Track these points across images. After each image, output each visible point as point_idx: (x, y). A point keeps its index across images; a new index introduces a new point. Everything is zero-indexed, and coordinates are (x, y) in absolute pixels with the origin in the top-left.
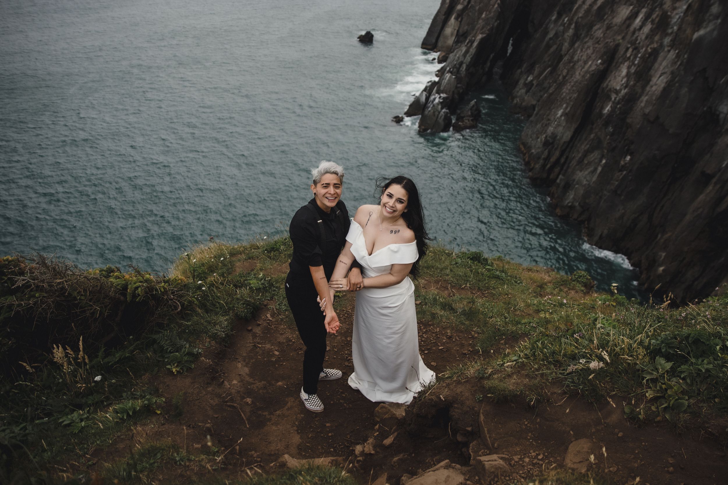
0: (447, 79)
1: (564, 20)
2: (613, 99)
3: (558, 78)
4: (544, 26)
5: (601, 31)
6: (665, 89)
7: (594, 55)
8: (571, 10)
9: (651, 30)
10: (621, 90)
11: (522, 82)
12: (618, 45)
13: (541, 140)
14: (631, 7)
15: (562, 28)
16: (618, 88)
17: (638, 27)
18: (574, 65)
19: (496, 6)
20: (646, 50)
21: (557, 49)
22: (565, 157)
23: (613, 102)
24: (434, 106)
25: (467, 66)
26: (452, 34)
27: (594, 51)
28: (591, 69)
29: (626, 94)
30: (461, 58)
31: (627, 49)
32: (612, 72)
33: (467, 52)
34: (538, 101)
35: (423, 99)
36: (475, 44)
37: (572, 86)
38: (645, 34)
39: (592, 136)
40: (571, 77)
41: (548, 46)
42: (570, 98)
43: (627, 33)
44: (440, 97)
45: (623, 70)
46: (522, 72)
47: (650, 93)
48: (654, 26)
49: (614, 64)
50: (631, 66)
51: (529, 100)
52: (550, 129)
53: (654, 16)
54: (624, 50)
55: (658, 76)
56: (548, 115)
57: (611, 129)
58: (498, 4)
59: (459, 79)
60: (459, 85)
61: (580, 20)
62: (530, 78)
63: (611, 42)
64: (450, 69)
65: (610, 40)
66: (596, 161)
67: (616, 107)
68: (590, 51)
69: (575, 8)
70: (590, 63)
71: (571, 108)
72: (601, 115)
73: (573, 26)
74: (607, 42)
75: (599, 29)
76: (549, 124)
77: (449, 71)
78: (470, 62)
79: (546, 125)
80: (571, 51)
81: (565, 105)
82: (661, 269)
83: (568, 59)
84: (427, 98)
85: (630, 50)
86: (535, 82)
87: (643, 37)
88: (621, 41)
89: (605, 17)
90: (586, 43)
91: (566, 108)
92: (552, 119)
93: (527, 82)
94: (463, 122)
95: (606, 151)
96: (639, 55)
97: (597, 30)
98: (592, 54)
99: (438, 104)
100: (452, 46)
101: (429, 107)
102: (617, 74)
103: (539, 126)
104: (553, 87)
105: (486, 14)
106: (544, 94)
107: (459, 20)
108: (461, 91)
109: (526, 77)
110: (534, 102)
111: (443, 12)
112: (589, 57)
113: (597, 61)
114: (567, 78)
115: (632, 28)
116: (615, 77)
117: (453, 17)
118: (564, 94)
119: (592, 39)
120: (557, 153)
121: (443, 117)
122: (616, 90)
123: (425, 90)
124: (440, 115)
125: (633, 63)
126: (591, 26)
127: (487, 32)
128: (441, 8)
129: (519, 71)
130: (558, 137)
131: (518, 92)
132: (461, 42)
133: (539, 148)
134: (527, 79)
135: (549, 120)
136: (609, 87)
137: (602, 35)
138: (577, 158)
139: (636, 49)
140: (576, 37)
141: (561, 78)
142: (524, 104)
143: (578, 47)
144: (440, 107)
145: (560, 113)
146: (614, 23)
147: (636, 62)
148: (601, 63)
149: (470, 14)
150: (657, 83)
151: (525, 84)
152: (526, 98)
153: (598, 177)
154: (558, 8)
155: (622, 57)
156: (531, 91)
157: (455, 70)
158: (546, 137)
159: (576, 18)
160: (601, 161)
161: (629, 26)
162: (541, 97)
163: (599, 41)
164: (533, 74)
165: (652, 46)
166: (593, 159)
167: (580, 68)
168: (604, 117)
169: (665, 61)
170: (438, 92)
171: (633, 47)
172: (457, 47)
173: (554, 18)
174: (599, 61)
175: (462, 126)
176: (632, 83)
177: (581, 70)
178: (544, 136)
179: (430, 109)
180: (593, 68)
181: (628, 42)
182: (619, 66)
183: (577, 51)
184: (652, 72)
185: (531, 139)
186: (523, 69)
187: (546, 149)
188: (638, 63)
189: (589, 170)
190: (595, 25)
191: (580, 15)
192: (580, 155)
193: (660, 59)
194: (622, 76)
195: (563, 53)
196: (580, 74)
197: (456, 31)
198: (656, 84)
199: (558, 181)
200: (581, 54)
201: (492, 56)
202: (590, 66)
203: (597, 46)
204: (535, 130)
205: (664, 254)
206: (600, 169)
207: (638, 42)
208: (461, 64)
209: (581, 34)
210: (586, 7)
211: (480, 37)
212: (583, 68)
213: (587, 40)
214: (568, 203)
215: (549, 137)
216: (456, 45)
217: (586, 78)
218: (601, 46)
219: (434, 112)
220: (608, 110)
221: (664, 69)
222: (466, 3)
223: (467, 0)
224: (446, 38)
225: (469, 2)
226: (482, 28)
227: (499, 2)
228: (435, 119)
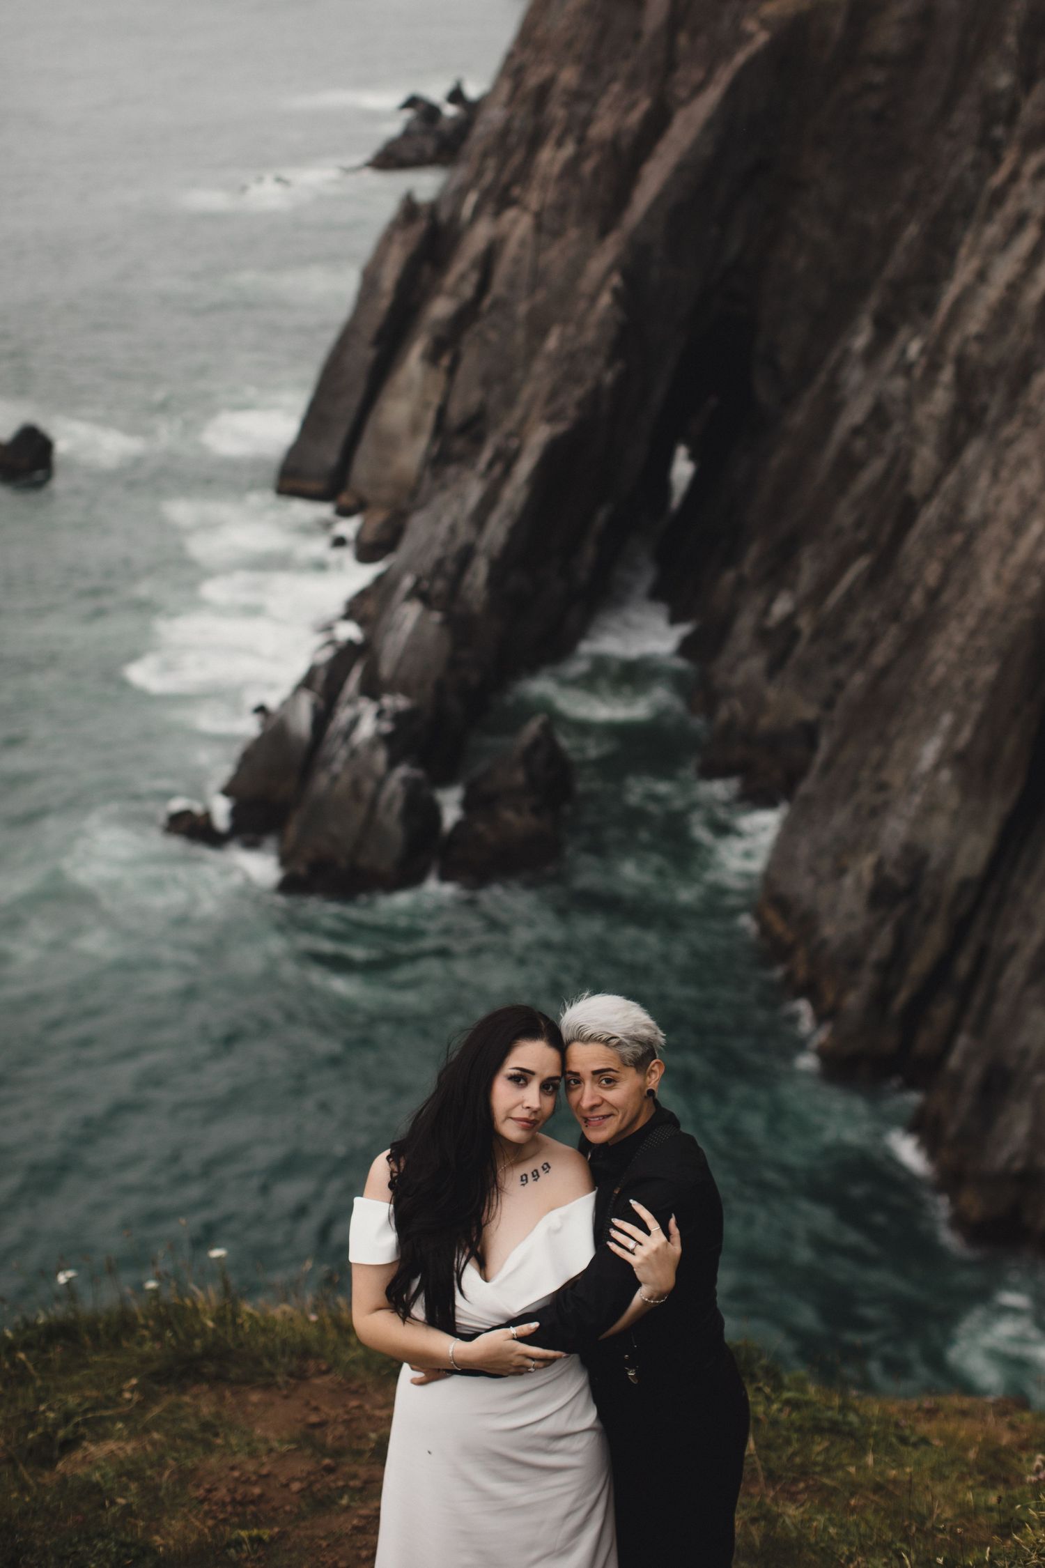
0: (407, 626)
1: (904, 352)
3: (907, 598)
8: (929, 307)
11: (745, 623)
13: (859, 880)
15: (901, 383)
18: (968, 541)
19: (605, 299)
21: (887, 474)
22: (971, 949)
24: (353, 753)
25: (494, 564)
26: (415, 428)
30: (462, 529)
33: (488, 503)
34: (828, 704)
35: (302, 719)
36: (525, 467)
37: (973, 634)
40: (964, 593)
41: (848, 465)
42: (969, 684)
44: (380, 714)
46: (741, 583)
51: (788, 703)
52: (896, 829)
56: (878, 767)
58: (613, 291)
59: (459, 628)
60: (463, 654)
61: (975, 346)
62: (782, 606)
64: (417, 582)
71: (978, 728)
73: (947, 376)
76: (885, 803)
77: (418, 593)
78: (507, 549)
79: (873, 812)
80: (951, 480)
81: (947, 720)
83: (940, 518)
84: (322, 718)
86: (805, 623)
90: (1009, 443)
91: (955, 729)
92: (898, 781)
93: (770, 622)
94: (490, 820)
99: (372, 744)
100: (420, 479)
101: (330, 762)
103: (841, 817)
104: (889, 640)
105: (563, 340)
106: (851, 674)
107: (445, 361)
109: (761, 604)
110: (809, 712)
111: (369, 331)
114: (945, 599)
117: (418, 348)
118: (941, 668)
120: (935, 937)
121: (398, 803)
123: (307, 682)
124: (386, 794)
126: (1020, 376)
127: (574, 412)
128: (357, 312)
129: (729, 577)
130: (934, 863)
131: (734, 666)
132: (466, 459)
133: (851, 916)
134: (766, 611)
135: (882, 787)
138: (1027, 955)
141: (917, 598)
143: (979, 462)
144: (381, 757)
145: (930, 751)
149: (493, 336)
151: (763, 635)
152: (771, 694)
154: (873, 302)
156: (790, 662)
157: (441, 584)
158: (878, 867)
159: (958, 338)
162: (839, 685)
164: (793, 587)
167: (998, 554)
170: (371, 689)
172: (440, 483)
173: (860, 341)
175: (492, 837)
177: (1003, 560)
178: (871, 860)
179: (335, 768)
183: (976, 479)
185: (809, 881)
186: (747, 567)
187: (882, 923)
191: (974, 327)
195: (916, 487)
196: (998, 578)
197: (432, 413)
199: (954, 1061)
200: (995, 492)
201: (601, 518)
204: (829, 836)
208: (466, 556)
209: (985, 409)
210: (992, 293)
211: (539, 436)
212: (1011, 549)
213: (1012, 429)
214: (1012, 1157)
215: (895, 864)
216: (437, 474)
217: (1028, 594)
219: (356, 784)
222: (468, 290)
223: (474, 278)
224: (389, 442)
225: (483, 287)
226: (553, 395)
227: (616, 280)
228: (361, 812)
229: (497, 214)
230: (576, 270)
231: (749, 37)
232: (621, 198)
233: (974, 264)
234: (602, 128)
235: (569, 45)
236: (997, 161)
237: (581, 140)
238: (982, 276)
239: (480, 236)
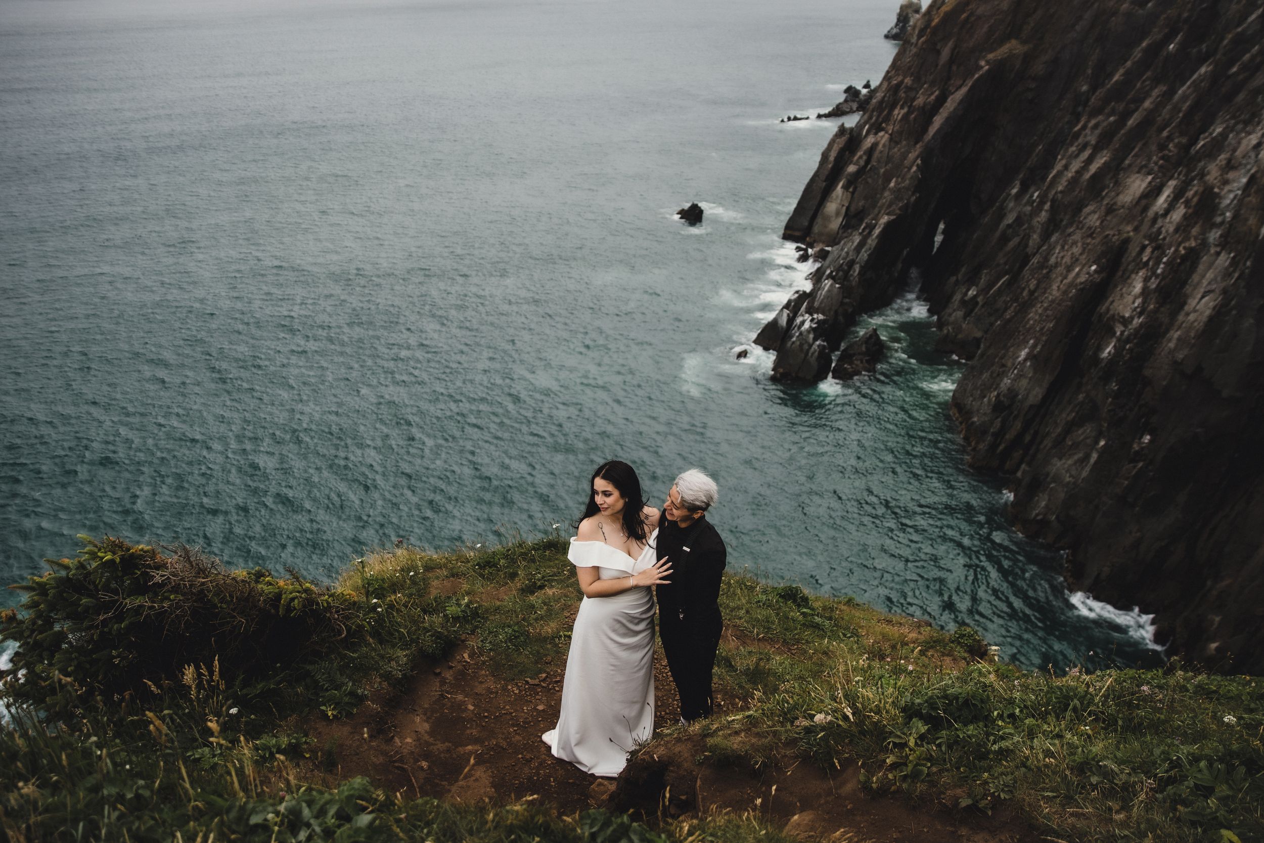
0: (826, 288)
1: (1032, 196)
2: (1118, 333)
3: (1022, 293)
4: (997, 204)
5: (1096, 216)
6: (1211, 319)
7: (1084, 257)
8: (1044, 179)
9: (1185, 217)
10: (1132, 318)
11: (957, 297)
12: (1127, 241)
13: (990, 400)
14: (1150, 178)
15: (1029, 208)
16: (1127, 315)
17: (1161, 212)
18: (1048, 273)
19: (914, 168)
20: (1177, 250)
21: (1020, 243)
22: (1032, 432)
23: (1119, 340)
24: (801, 334)
25: (861, 267)
26: (838, 214)
27: (1084, 249)
28: (1078, 280)
29: (1141, 325)
30: (851, 253)
31: (1144, 248)
32: (1116, 286)
33: (862, 244)
34: (986, 332)
35: (784, 321)
36: (877, 231)
37: (1046, 309)
38: (1175, 223)
39: (1081, 397)
40: (1044, 293)
41: (1004, 239)
42: (1042, 329)
43: (1142, 222)
44: (812, 320)
45: (1135, 283)
46: (957, 280)
47: (1184, 325)
48: (1190, 211)
49: (1120, 273)
50: (1150, 279)
51: (970, 330)
52: (1007, 382)
53: (1190, 194)
54: (1138, 249)
55: (1199, 296)
56: (1002, 358)
57: (1114, 386)
58: (918, 165)
59: (846, 290)
60: (847, 300)
61: (1060, 196)
62: (972, 292)
63: (1114, 235)
64: (832, 272)
65: (1111, 233)
66: (1088, 441)
67: (1124, 348)
68: (1076, 250)
69: (1051, 176)
70: (1077, 269)
71: (1043, 346)
72: (1096, 360)
73: (1047, 206)
74: (1108, 235)
75: (1094, 212)
76: (1003, 372)
77: (830, 276)
78: (867, 262)
79: (998, 375)
80: (1044, 248)
81: (1032, 342)
82: (1214, 646)
83: (1038, 262)
84: (791, 320)
85: (1149, 250)
86: (980, 299)
87: (1171, 229)
88: (1132, 234)
89: (1104, 193)
90: (1069, 235)
91: (1034, 346)
92: (1009, 364)
93: (966, 298)
94: (851, 363)
95: (1106, 425)
96: (1165, 260)
97: (1089, 214)
98: (1081, 254)
99: (808, 331)
100: (838, 233)
101: (792, 337)
102: (1124, 290)
103: (985, 376)
104: (1012, 309)
105: (897, 183)
106: (996, 321)
107: (851, 190)
108: (850, 310)
109: (964, 290)
110: (979, 334)
111: (823, 177)
112: (1075, 261)
113: (1091, 266)
114: (1036, 294)
115: (1151, 213)
116: (1122, 295)
117: (841, 184)
118: (1031, 322)
119: (1081, 229)
120: (1018, 425)
121: (817, 353)
122: (1123, 317)
123: (787, 306)
124: (812, 350)
125: (1154, 273)
126: (1078, 208)
127: (898, 212)
128: (819, 169)
129: (953, 279)
130: (1020, 397)
131: (950, 315)
132: (855, 227)
133: (985, 414)
134: (966, 294)
135: (1003, 366)
136: (1111, 312)
137: (1098, 224)
138: (1053, 435)
139: (1159, 249)
140: (1053, 225)
141: (1025, 293)
142: (960, 336)
143: (1057, 242)
144: (811, 336)
145: (1023, 354)
146: (1119, 204)
147: (1159, 271)
148: (1095, 271)
149: (870, 180)
150: (1198, 308)
151: (963, 302)
152: (964, 326)
153: (1091, 470)
154: (1021, 176)
155: (1134, 261)
156: (973, 314)
157: (841, 273)
158: (998, 395)
159: (1053, 192)
160: (1097, 443)
161: (1146, 209)
162: (992, 324)
163: (1093, 233)
164: (977, 286)
165: (1187, 244)
166: (1082, 437)
167: (1060, 278)
168: (1103, 365)
169: (1211, 271)
170: (810, 311)
171: (1154, 245)
172: (845, 235)
173: (1014, 191)
174: (1094, 268)
175: (850, 370)
176: (1152, 306)
177: (1062, 282)
178: (996, 393)
179: (794, 339)
180: (1083, 278)
181: (1145, 237)
182: (1129, 277)
183: (1054, 248)
184: (1188, 289)
185: (971, 399)
186: (960, 276)
187: (997, 418)
188: (1163, 273)
189: (1076, 457)
190: (1086, 206)
191: (1060, 188)
192: (1059, 430)
193: (1201, 268)
194: (1133, 293)
195: (1029, 250)
196: (1058, 287)
197: (844, 208)
198: (1195, 311)
199: (1019, 474)
200: (1062, 254)
201: (905, 252)
202: (1078, 274)
203: (1089, 240)
204: (980, 382)
205: (1217, 619)
206: (1095, 456)
207: (1161, 237)
208: (851, 264)
209: (1062, 221)
210: (1070, 174)
211: (885, 219)
212: (1065, 278)
213: (1072, 230)
214: (1037, 515)
215: (1004, 396)
216: (844, 232)
217: (1071, 295)
218: (1097, 241)
219: (801, 345)
220: (1109, 353)
221: (1209, 283)
222: (862, 163)
223: (865, 158)
224: (827, 219)
225: (868, 162)
226: (890, 206)
227: (919, 161)
228: (803, 355)
229: (876, 134)
230: (904, 157)
231: (982, 67)
232: (925, 130)
233: (1064, 162)
234: (920, 101)
235: (909, 68)
236: (1078, 121)
237: (910, 107)
238: (1066, 167)
239: (870, 140)
